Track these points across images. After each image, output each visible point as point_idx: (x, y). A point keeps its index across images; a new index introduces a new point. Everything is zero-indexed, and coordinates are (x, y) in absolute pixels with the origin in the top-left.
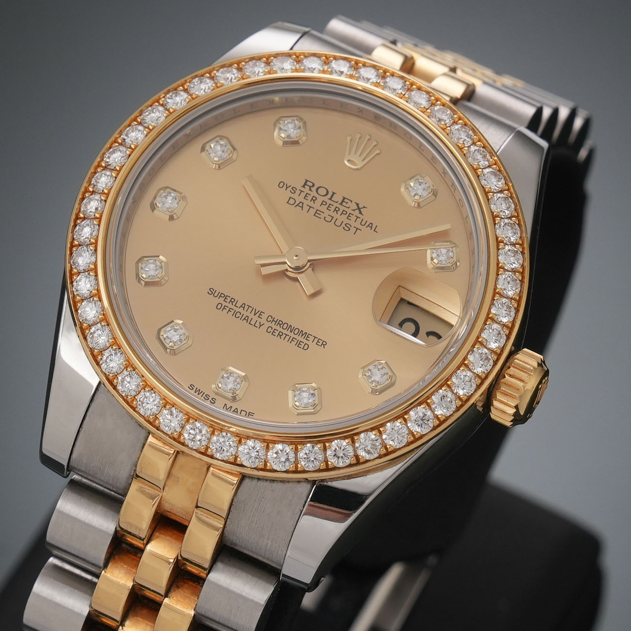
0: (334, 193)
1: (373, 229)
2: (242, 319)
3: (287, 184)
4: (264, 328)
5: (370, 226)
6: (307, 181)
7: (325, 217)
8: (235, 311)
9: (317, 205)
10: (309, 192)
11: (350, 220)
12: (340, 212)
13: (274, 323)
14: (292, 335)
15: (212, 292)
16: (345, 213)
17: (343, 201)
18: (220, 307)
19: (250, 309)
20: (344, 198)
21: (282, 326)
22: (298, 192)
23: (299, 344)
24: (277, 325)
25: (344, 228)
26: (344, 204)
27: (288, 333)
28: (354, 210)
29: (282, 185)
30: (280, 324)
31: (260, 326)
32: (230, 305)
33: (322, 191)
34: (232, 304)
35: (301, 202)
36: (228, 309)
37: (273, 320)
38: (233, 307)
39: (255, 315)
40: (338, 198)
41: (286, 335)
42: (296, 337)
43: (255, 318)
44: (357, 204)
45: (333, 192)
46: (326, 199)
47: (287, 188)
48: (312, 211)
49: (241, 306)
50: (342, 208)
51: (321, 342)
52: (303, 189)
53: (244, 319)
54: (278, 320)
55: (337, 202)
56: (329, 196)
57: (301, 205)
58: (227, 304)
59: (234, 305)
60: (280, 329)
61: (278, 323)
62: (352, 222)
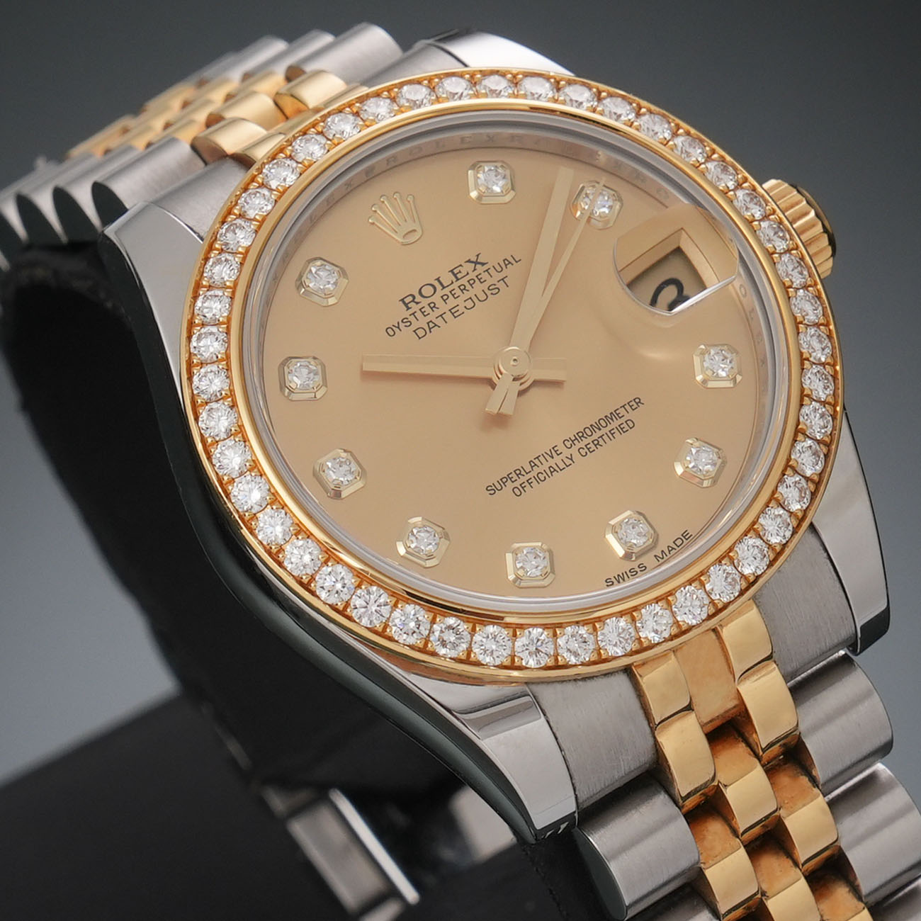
0: (438, 279)
1: (513, 262)
2: (550, 475)
3: (393, 326)
4: (576, 456)
5: (507, 263)
6: (402, 300)
7: (465, 307)
8: (534, 477)
9: (443, 307)
10: (420, 306)
11: (485, 281)
12: (468, 287)
13: (576, 442)
14: (604, 431)
15: (492, 490)
16: (472, 282)
17: (455, 275)
18: (519, 491)
19: (541, 458)
20: (452, 271)
21: (585, 435)
22: (412, 318)
23: (621, 429)
24: (582, 440)
25: (492, 294)
26: (459, 276)
27: (599, 433)
28: (475, 270)
29: (391, 331)
30: (583, 436)
31: (571, 459)
32: (523, 479)
33: (427, 291)
34: (524, 475)
35: (428, 323)
36: (526, 484)
37: (573, 441)
38: (527, 477)
39: (553, 458)
40: (447, 278)
41: (601, 437)
42: (609, 427)
43: (557, 459)
44: (469, 261)
45: (436, 280)
46: (440, 292)
47: (398, 328)
48: (448, 316)
49: (532, 467)
50: (464, 282)
51: (633, 403)
52: (411, 311)
53: (551, 472)
54: (574, 436)
55: (452, 283)
56: (439, 287)
57: (432, 326)
58: (520, 481)
59: (525, 474)
60: (590, 440)
61: (580, 437)
62: (490, 281)
